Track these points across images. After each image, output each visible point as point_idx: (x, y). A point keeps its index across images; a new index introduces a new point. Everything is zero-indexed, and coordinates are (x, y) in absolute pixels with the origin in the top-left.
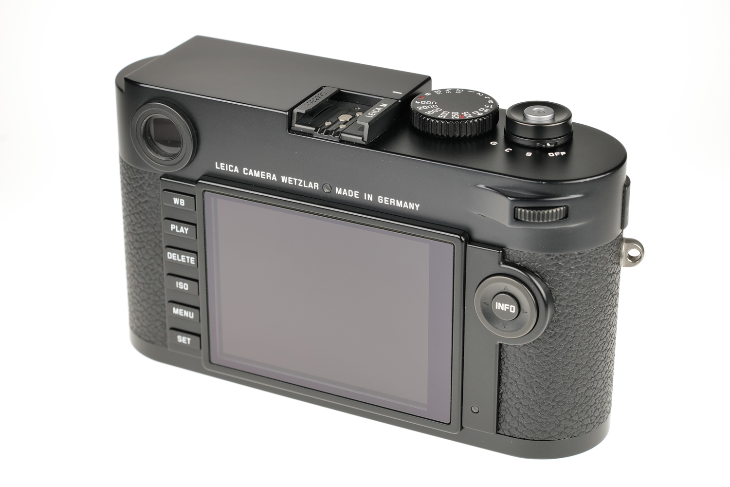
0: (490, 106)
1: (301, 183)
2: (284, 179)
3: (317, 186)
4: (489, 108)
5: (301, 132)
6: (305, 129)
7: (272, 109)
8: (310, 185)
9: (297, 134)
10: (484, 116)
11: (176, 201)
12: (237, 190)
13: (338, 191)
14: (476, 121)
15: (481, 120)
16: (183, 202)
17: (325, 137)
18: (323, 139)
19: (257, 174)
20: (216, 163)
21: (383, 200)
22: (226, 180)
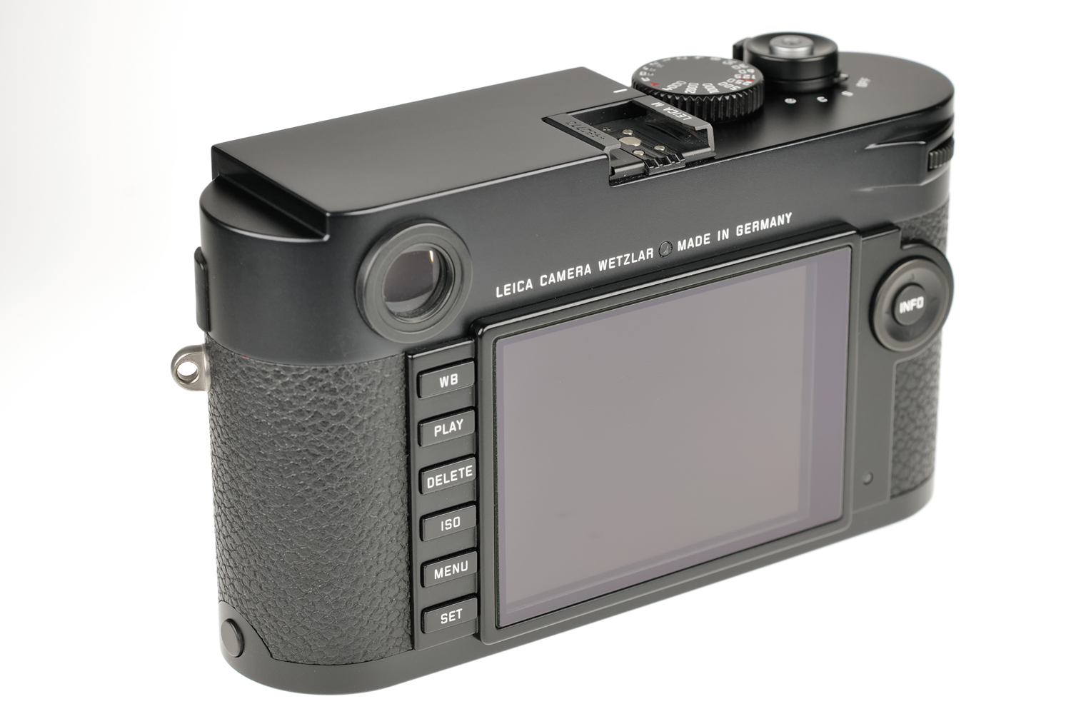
0: (751, 77)
1: (628, 260)
2: (602, 265)
3: (652, 253)
4: (751, 80)
5: (626, 178)
6: (631, 170)
7: (586, 158)
8: (642, 257)
9: (621, 183)
10: (740, 92)
11: (444, 382)
12: (548, 314)
13: (681, 246)
14: (727, 98)
15: (734, 97)
16: (456, 379)
17: (665, 168)
18: (660, 174)
19: (561, 277)
20: (498, 288)
21: (743, 230)
22: (512, 310)
